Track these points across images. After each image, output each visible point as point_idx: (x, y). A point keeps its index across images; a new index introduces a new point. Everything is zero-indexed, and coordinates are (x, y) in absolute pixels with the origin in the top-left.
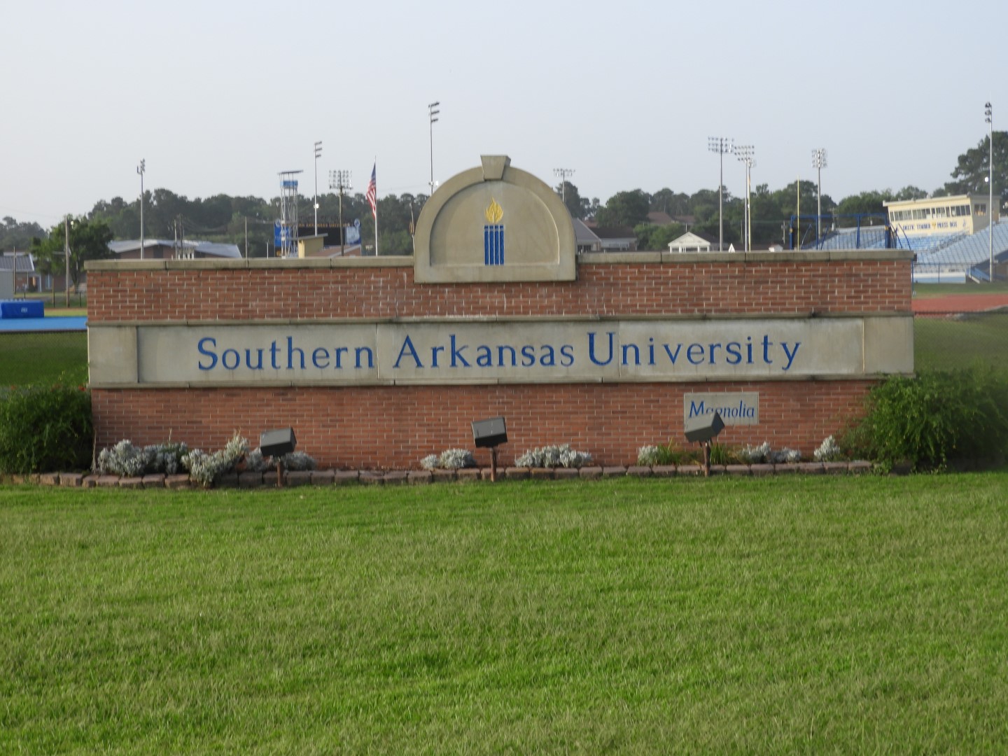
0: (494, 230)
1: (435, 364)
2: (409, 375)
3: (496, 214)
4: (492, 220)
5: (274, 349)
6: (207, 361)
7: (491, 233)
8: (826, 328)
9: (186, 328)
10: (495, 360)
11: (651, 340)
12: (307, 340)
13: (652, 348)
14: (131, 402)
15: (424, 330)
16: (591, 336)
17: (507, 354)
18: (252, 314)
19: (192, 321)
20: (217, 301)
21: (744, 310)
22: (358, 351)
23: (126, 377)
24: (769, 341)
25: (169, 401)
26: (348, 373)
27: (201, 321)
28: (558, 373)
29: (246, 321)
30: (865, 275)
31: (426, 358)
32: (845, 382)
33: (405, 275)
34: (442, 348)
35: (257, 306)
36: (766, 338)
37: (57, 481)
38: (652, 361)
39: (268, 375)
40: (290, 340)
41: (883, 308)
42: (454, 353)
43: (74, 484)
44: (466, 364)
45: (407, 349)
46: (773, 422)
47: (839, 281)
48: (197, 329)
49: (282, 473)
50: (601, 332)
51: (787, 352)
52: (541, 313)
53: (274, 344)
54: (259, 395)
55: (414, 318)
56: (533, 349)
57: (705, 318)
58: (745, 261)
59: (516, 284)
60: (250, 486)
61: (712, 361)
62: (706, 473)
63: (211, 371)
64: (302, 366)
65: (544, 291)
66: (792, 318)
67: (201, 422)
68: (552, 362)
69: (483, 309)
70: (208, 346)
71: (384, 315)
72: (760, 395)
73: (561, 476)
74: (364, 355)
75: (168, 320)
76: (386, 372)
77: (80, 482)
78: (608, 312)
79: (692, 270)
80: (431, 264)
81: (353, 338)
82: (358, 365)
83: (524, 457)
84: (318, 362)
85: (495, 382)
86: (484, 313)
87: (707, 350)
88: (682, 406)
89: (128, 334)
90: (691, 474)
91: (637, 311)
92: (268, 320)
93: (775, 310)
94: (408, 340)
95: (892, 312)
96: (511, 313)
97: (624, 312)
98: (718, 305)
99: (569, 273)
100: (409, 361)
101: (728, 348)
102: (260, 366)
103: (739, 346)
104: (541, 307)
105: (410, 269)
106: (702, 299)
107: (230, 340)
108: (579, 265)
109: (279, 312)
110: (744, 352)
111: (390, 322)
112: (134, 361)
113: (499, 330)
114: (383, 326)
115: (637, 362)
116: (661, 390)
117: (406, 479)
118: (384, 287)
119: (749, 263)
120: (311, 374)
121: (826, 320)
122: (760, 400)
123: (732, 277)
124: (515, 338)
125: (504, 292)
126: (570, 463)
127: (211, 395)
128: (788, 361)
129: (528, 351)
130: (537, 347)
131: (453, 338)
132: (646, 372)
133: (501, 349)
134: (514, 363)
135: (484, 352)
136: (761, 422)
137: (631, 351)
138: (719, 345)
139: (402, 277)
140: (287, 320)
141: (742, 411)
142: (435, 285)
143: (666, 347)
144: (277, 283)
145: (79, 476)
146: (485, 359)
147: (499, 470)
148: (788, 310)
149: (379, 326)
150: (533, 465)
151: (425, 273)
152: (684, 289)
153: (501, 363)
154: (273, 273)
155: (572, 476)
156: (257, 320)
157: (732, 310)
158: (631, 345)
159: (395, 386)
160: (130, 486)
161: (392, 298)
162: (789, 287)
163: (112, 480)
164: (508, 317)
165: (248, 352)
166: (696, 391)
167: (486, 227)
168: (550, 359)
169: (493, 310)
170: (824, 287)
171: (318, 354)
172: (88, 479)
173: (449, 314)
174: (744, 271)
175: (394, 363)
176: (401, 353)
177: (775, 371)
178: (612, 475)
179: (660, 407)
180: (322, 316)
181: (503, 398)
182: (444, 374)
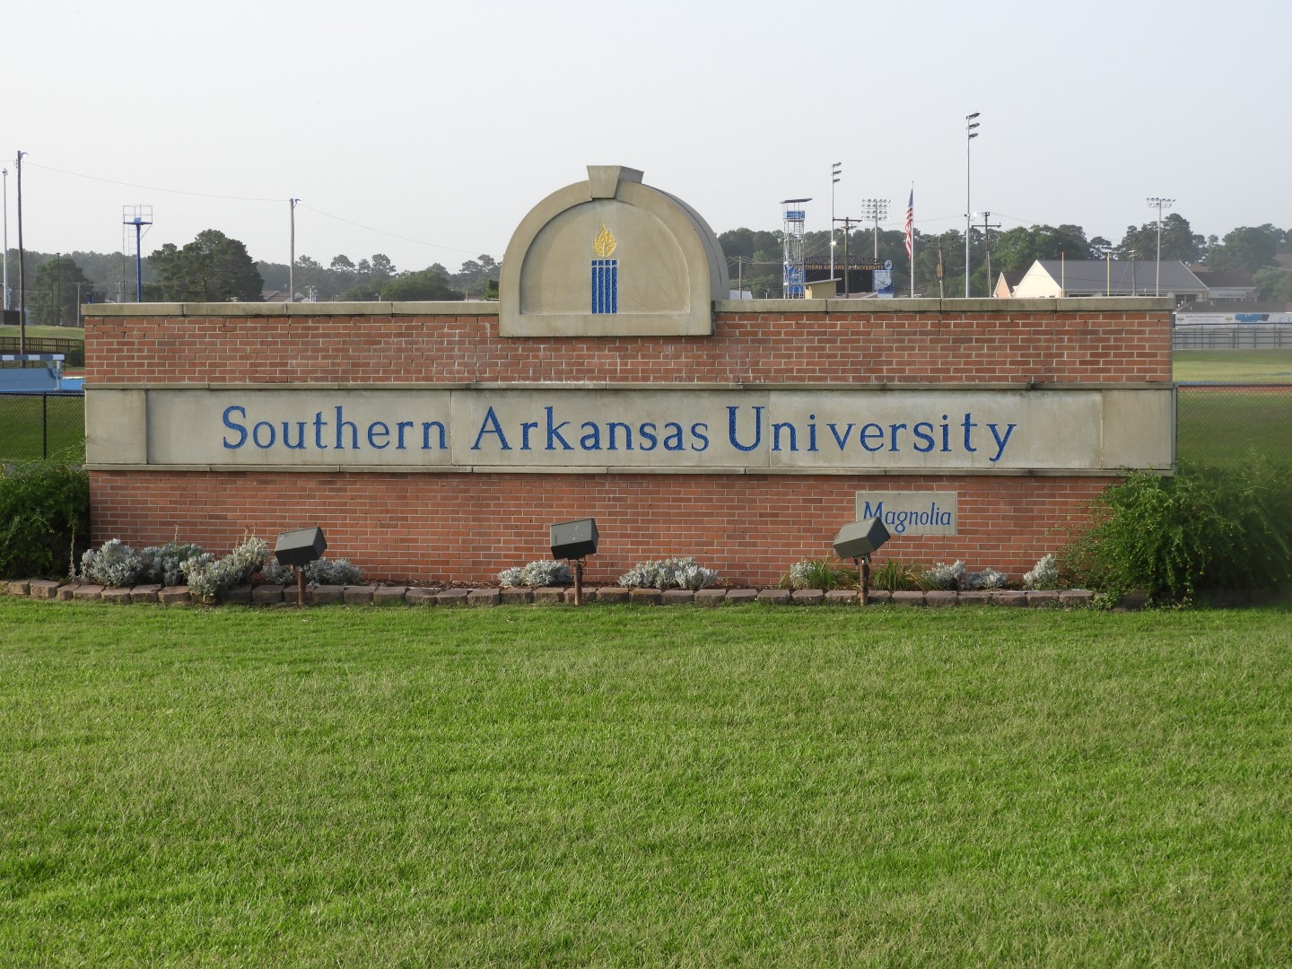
0: (604, 267)
1: (526, 446)
2: (492, 459)
3: (608, 245)
4: (602, 255)
5: (318, 423)
6: (234, 437)
7: (601, 269)
8: (1050, 403)
9: (208, 393)
10: (605, 441)
11: (812, 417)
12: (362, 411)
13: (813, 427)
14: (139, 488)
15: (512, 400)
16: (732, 411)
17: (620, 433)
18: (289, 376)
19: (215, 384)
20: (247, 358)
21: (938, 379)
22: (427, 426)
23: (133, 456)
24: (972, 422)
25: (185, 489)
26: (414, 456)
27: (228, 384)
28: (688, 460)
29: (283, 385)
30: (1105, 332)
31: (515, 438)
32: (1075, 478)
33: (488, 325)
34: (535, 425)
35: (298, 365)
36: (968, 416)
37: (27, 590)
38: (813, 447)
39: (313, 456)
40: (339, 409)
41: (1129, 379)
42: (552, 432)
43: (47, 595)
44: (567, 447)
45: (490, 426)
46: (976, 532)
47: (1070, 340)
48: (221, 394)
49: (303, 587)
50: (746, 404)
51: (996, 437)
52: (666, 379)
53: (318, 416)
54: (301, 482)
55: (499, 384)
56: (654, 426)
57: (884, 389)
58: (940, 312)
59: (634, 339)
60: (267, 603)
61: (894, 448)
62: (862, 601)
63: (238, 450)
64: (355, 446)
65: (670, 349)
66: (1004, 391)
67: (225, 517)
68: (679, 446)
69: (588, 373)
70: (235, 417)
71: (461, 379)
72: (960, 495)
73: (670, 601)
74: (434, 431)
75: (186, 383)
76: (462, 455)
77: (53, 593)
78: (755, 378)
79: (868, 325)
80: (521, 313)
81: (420, 409)
82: (426, 446)
83: (632, 572)
84: (375, 439)
85: (603, 470)
86: (591, 379)
87: (888, 432)
88: (853, 508)
89: (136, 399)
90: (842, 602)
91: (794, 378)
92: (311, 383)
93: (981, 379)
94: (491, 413)
95: (1142, 384)
96: (626, 379)
97: (775, 379)
98: (902, 371)
99: (702, 326)
100: (491, 441)
101: (916, 431)
102: (300, 445)
103: (930, 426)
104: (666, 371)
105: (495, 316)
106: (882, 363)
107: (263, 410)
108: (717, 315)
109: (327, 374)
110: (938, 436)
111: (467, 389)
112: (142, 436)
113: (609, 400)
114: (458, 393)
115: (793, 447)
116: (826, 486)
117: (465, 599)
118: (461, 342)
119: (945, 314)
120: (366, 457)
121: (1050, 393)
122: (960, 503)
123: (923, 333)
124: (631, 412)
125: (617, 349)
126: (687, 581)
127: (240, 482)
128: (998, 449)
129: (648, 430)
130: (660, 425)
131: (550, 410)
132: (805, 462)
133: (612, 426)
134: (629, 446)
135: (590, 431)
136: (960, 532)
137: (785, 432)
138: (904, 426)
139: (484, 328)
140: (335, 385)
141: (935, 517)
142: (527, 339)
143: (832, 427)
144: (324, 336)
145: (54, 585)
146: (592, 441)
147: (587, 590)
148: (999, 379)
149: (453, 393)
150: (642, 585)
151: (513, 324)
152: (857, 349)
153: (612, 446)
154: (318, 322)
155: (684, 600)
156: (297, 384)
157: (922, 379)
158: (784, 424)
159: (472, 474)
160: (113, 600)
161: (471, 357)
162: (999, 348)
163: (92, 591)
164: (622, 384)
165: (286, 425)
166: (872, 488)
167: (594, 263)
168: (676, 441)
169: (602, 374)
170: (1048, 348)
171: (375, 430)
172: (65, 588)
173: (545, 380)
174: (939, 325)
175: (473, 445)
176: (482, 431)
177: (979, 463)
178: (736, 601)
179: (822, 509)
180: (381, 379)
181: (614, 492)
182: (537, 459)
